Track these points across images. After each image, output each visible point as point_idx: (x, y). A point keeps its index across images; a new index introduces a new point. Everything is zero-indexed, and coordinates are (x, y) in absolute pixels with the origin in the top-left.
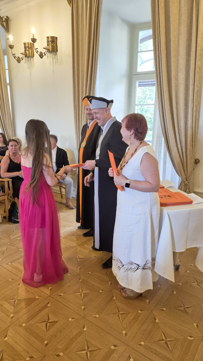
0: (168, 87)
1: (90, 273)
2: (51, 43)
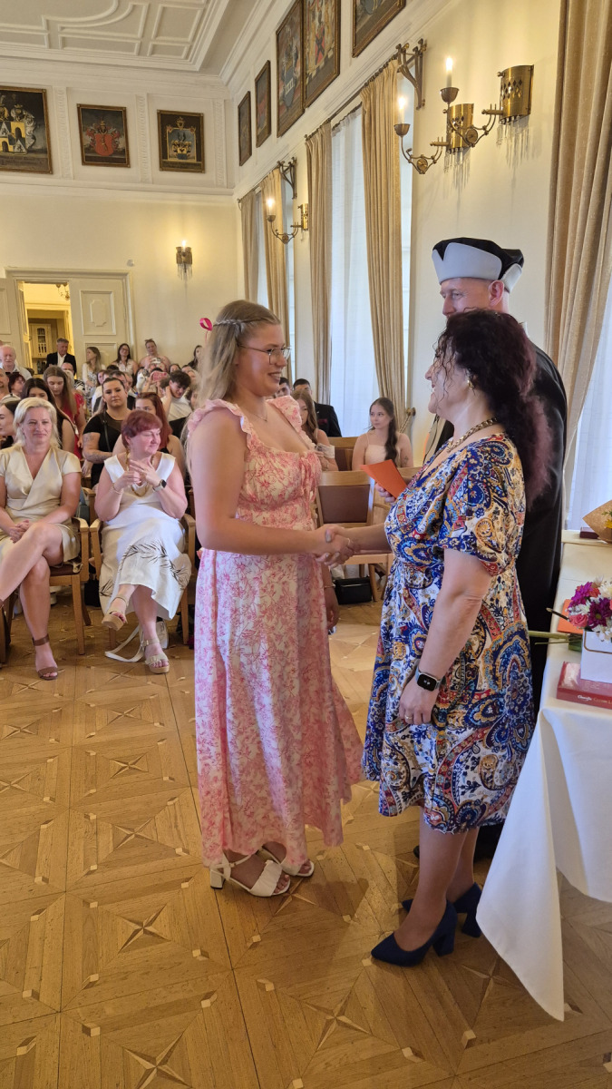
2: (512, 90)
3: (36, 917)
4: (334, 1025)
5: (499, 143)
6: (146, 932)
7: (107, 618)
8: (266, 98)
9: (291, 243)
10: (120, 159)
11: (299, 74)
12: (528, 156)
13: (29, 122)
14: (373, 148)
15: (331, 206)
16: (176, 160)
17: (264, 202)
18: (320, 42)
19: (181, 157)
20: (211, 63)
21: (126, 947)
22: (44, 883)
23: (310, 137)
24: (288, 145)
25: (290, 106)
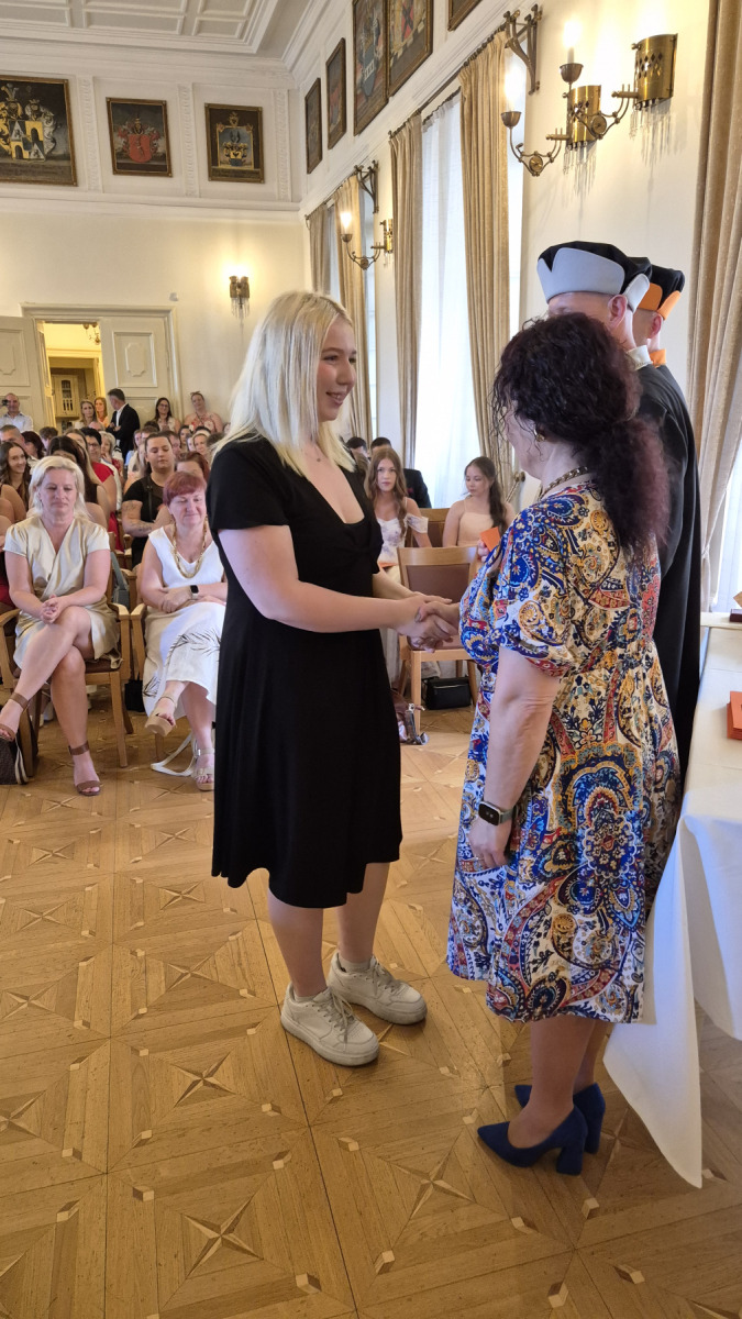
2: (649, 66)
3: (77, 1066)
4: (430, 1191)
5: (632, 134)
6: (206, 1083)
7: (152, 721)
8: (340, 85)
9: (371, 269)
10: (159, 166)
11: (382, 54)
12: (669, 152)
13: (48, 122)
14: (474, 145)
15: (421, 220)
16: (229, 167)
17: (338, 218)
18: (407, 12)
19: (235, 162)
20: (273, 43)
21: (183, 1101)
22: (85, 1028)
23: (396, 133)
24: (366, 147)
25: (371, 95)
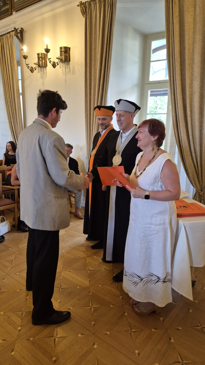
0: (182, 95)
1: (100, 286)
2: (64, 53)
